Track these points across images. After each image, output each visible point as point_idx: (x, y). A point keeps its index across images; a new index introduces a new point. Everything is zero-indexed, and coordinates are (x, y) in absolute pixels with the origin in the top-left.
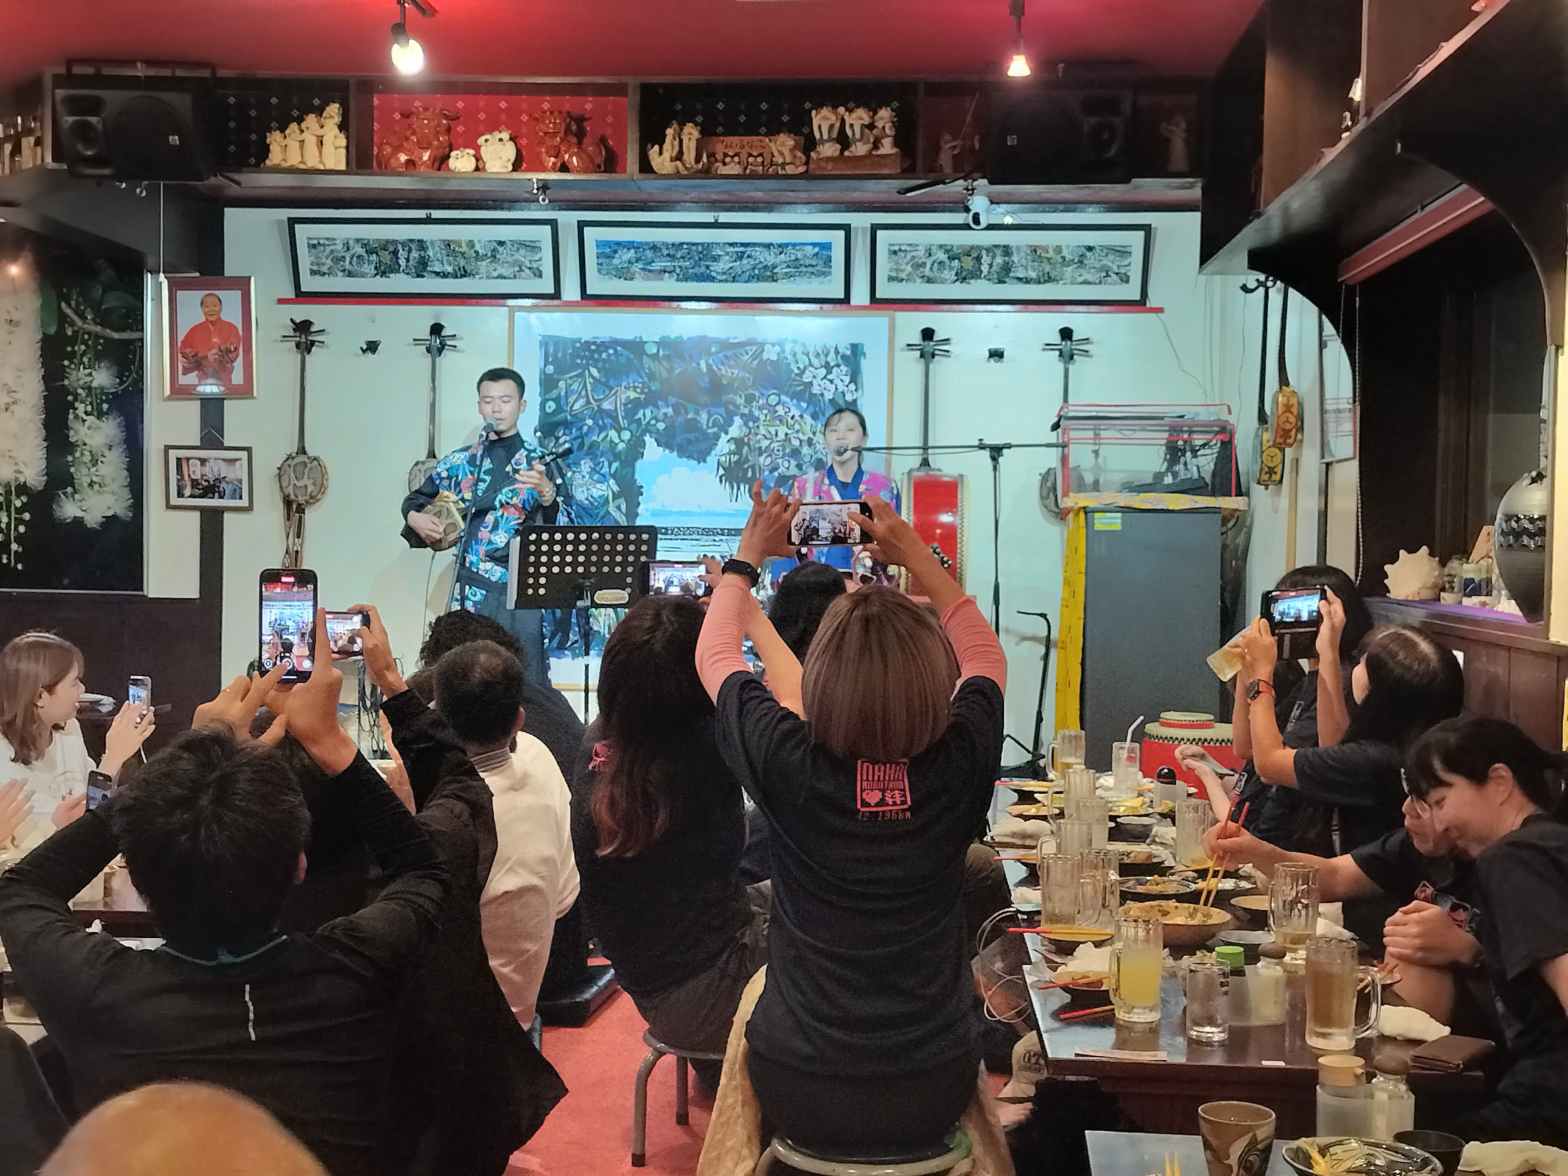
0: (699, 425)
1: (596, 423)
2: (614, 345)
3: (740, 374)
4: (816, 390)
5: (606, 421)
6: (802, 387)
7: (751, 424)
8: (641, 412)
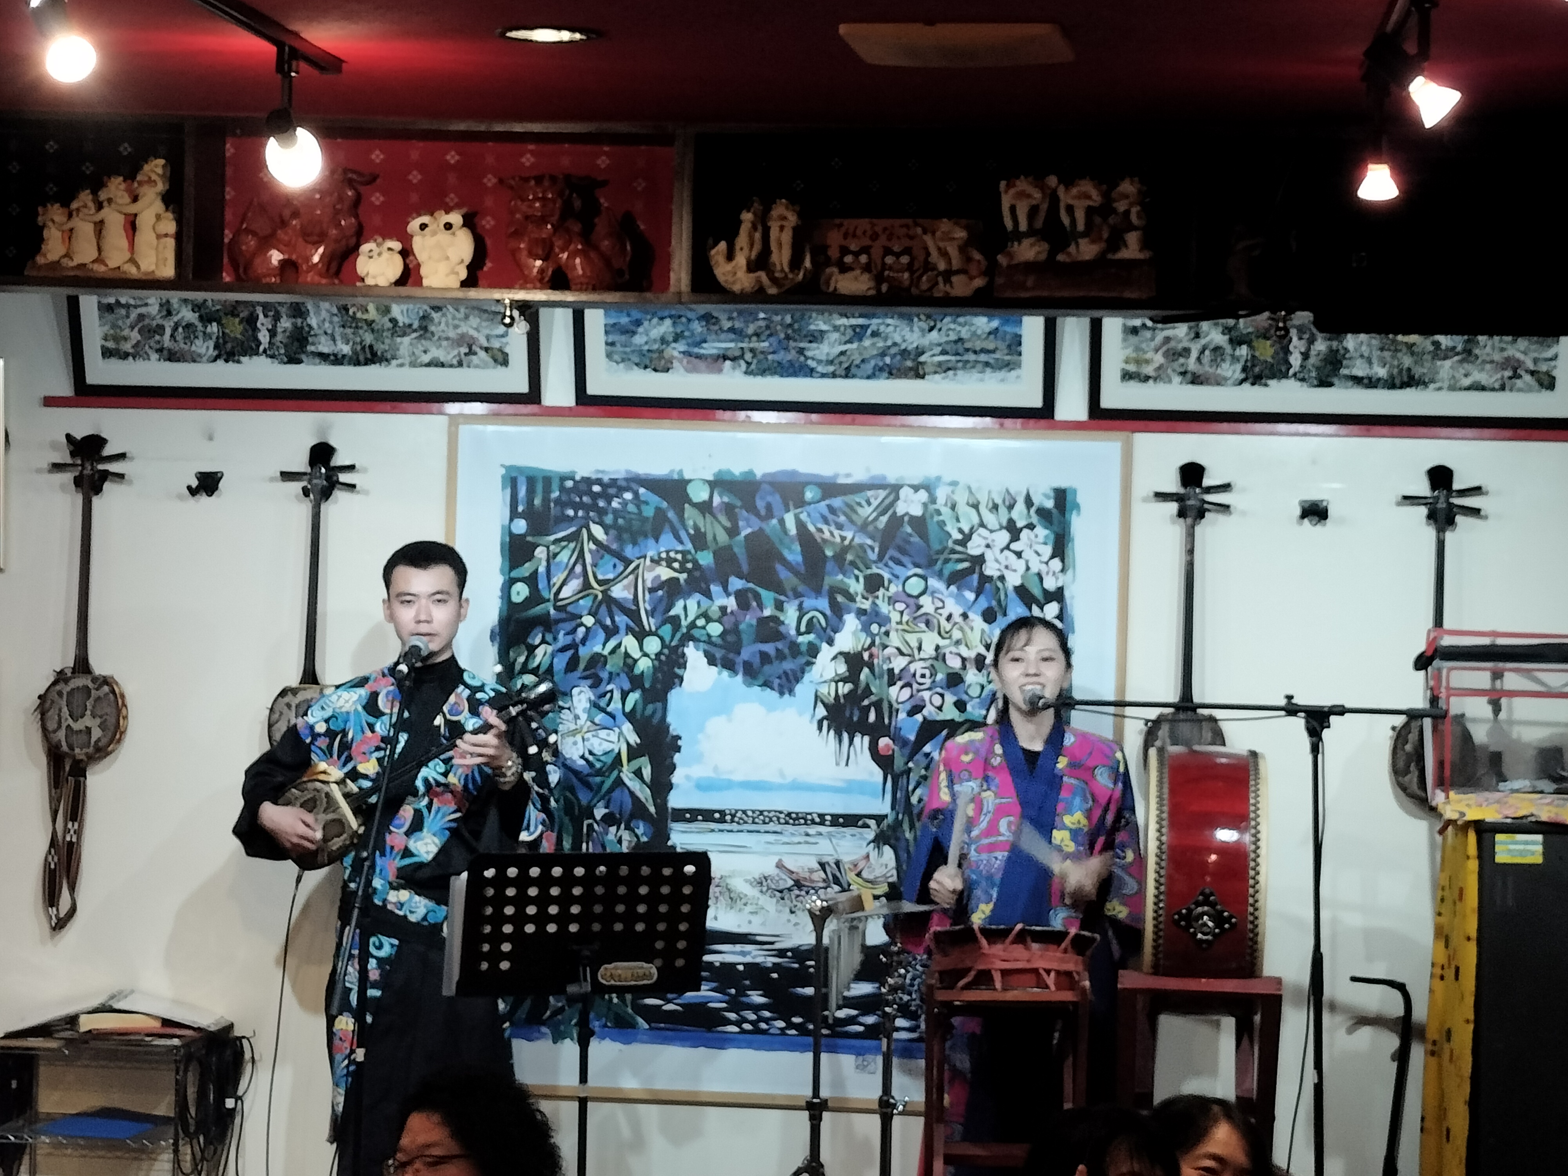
0: (782, 629)
1: (598, 622)
2: (634, 486)
3: (857, 540)
4: (991, 570)
5: (617, 618)
6: (966, 565)
7: (875, 628)
8: (680, 604)
